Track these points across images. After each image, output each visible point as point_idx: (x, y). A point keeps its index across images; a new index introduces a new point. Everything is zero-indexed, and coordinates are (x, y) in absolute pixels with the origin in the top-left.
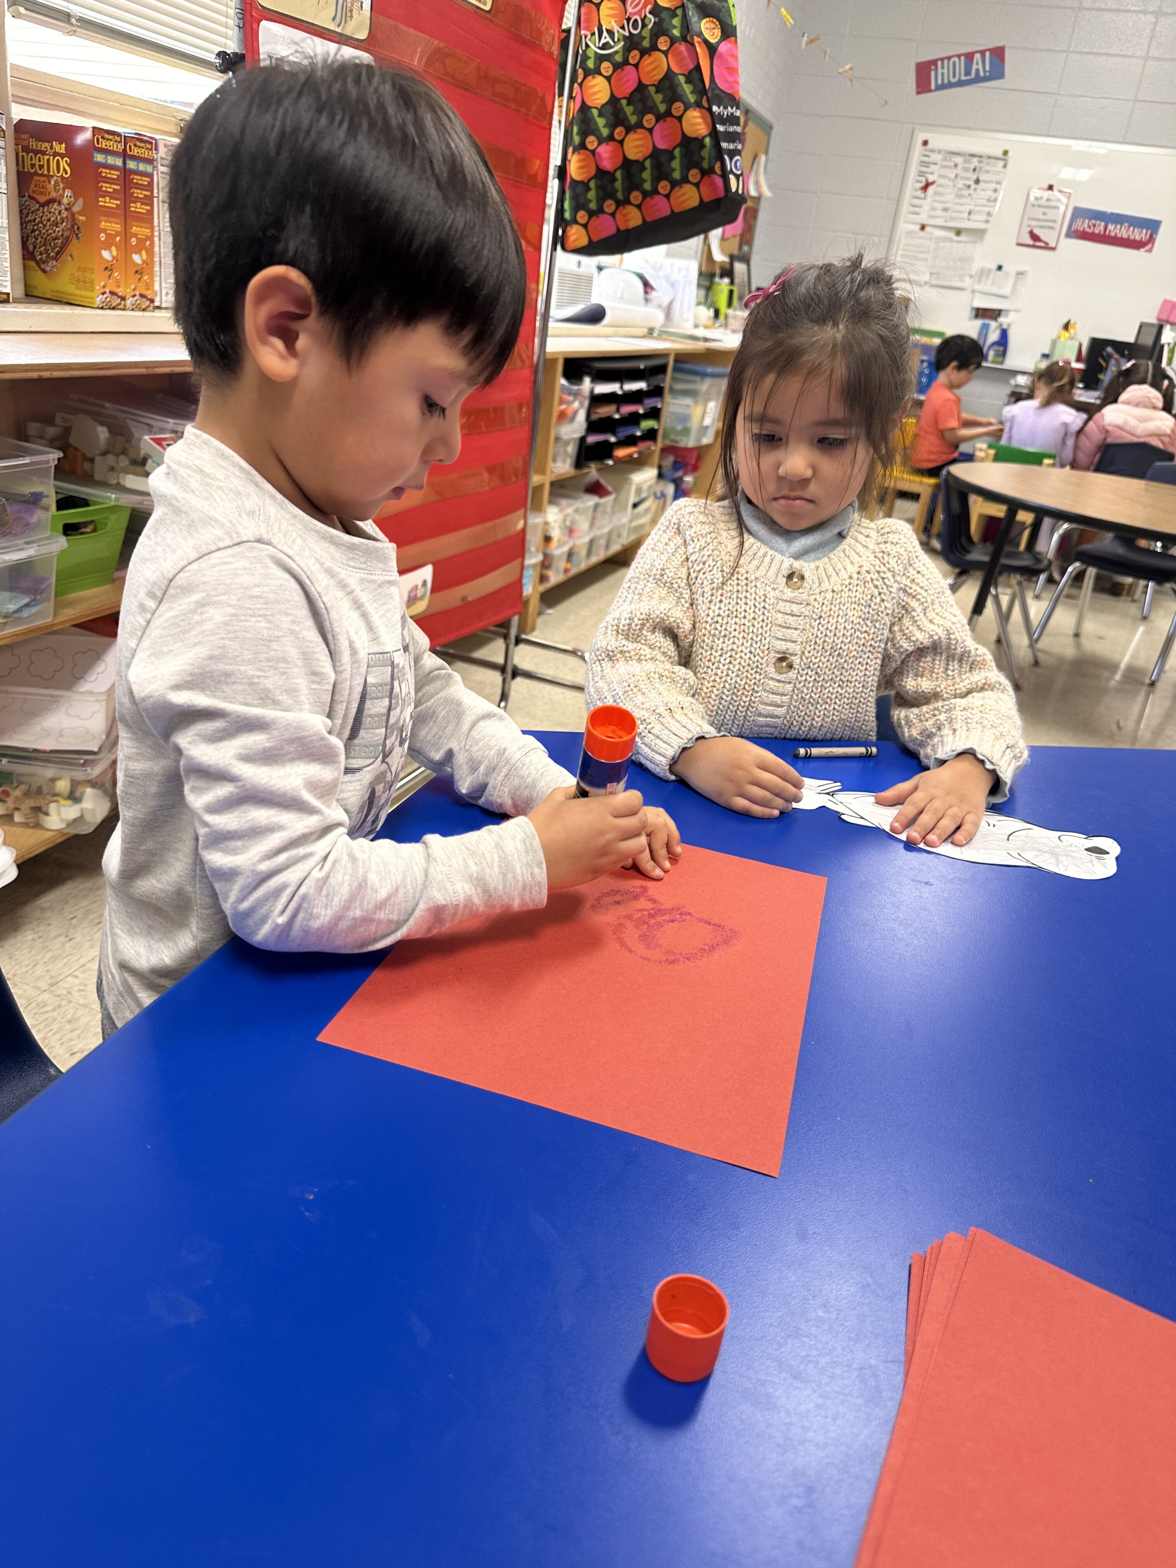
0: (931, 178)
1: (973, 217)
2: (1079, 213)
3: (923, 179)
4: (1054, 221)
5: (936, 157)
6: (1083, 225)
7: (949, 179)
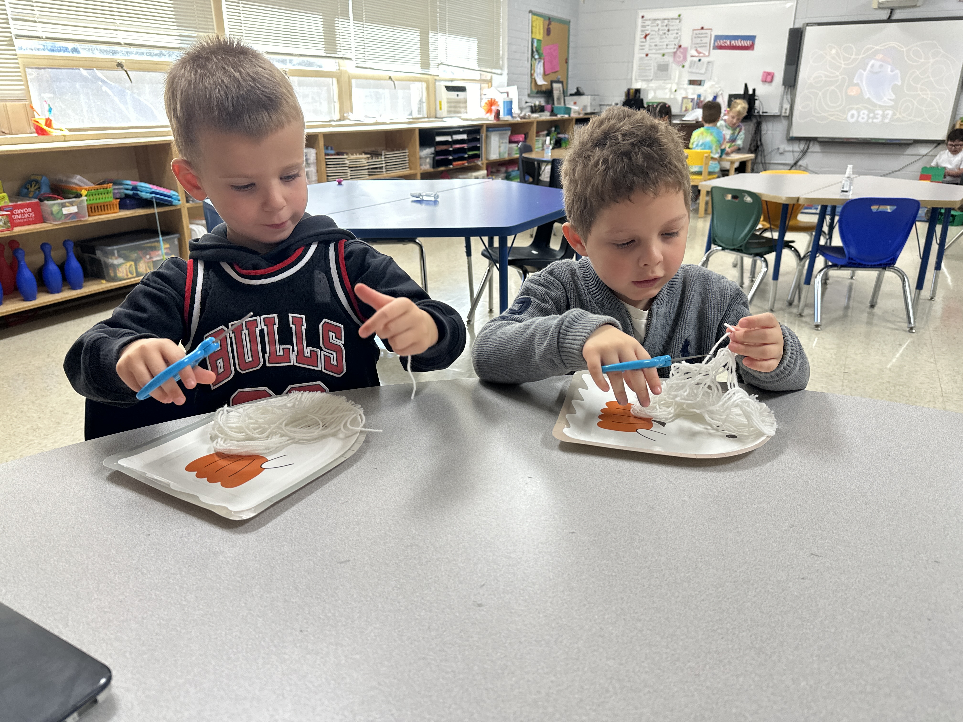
0: (647, 32)
1: (668, 47)
2: (717, 38)
3: (644, 33)
4: (706, 43)
5: (648, 23)
6: (721, 43)
7: (655, 31)
